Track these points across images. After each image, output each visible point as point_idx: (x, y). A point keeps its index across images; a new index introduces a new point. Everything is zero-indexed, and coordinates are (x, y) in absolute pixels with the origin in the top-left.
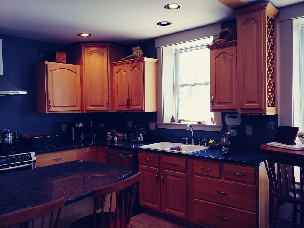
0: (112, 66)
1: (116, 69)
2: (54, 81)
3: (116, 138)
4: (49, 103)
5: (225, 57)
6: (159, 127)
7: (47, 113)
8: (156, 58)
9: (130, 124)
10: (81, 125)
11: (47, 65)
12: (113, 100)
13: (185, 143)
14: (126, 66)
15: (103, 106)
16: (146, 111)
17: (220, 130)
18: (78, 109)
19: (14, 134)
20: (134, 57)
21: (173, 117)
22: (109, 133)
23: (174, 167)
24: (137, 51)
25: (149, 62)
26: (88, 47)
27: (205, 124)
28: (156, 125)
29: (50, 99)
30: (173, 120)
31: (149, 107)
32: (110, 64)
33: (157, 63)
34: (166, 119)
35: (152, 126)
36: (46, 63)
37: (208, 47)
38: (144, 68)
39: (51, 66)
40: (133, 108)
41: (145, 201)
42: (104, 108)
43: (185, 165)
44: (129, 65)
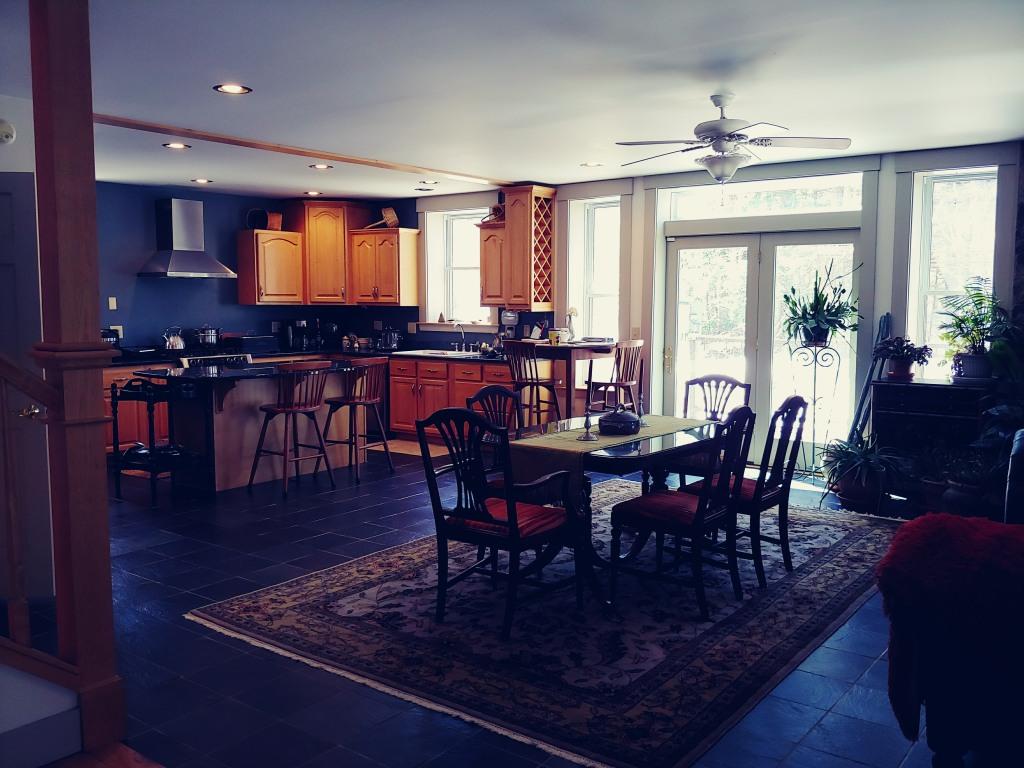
0: (351, 235)
1: (357, 239)
2: (267, 261)
3: (356, 345)
4: (259, 289)
5: (495, 241)
6: (422, 329)
7: (258, 303)
8: (417, 228)
9: (378, 325)
10: (304, 323)
11: (257, 235)
12: (352, 287)
13: (454, 350)
14: (373, 236)
15: (337, 296)
16: (402, 304)
17: (495, 331)
18: (298, 299)
19: (217, 332)
20: (384, 225)
21: (441, 315)
22: (345, 337)
23: (434, 375)
24: (390, 216)
25: (406, 235)
26: (315, 206)
27: (482, 323)
28: (418, 326)
29: (261, 284)
30: (441, 319)
31: (407, 299)
32: (349, 232)
33: (418, 234)
34: (432, 317)
35: (412, 328)
36: (256, 231)
37: (478, 226)
38: (398, 243)
39: (263, 235)
40: (382, 299)
41: (398, 423)
42: (339, 299)
43: (445, 369)
44: (377, 236)
